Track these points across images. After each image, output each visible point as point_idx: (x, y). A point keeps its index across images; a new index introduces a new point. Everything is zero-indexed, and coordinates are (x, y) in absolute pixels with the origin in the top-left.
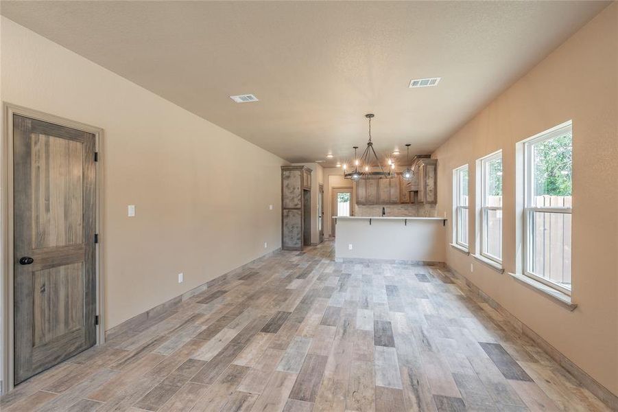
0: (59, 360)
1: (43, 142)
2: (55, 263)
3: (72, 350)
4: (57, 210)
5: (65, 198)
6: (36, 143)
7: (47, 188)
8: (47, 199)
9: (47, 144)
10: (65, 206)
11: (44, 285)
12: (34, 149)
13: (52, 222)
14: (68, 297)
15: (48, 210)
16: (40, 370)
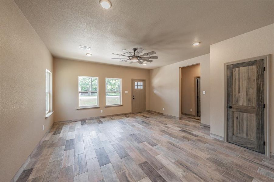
0: (243, 146)
1: (238, 70)
2: (241, 111)
3: (249, 147)
4: (243, 93)
5: (247, 89)
6: (235, 72)
7: (239, 85)
8: (239, 89)
9: (239, 71)
10: (247, 91)
11: (238, 117)
12: (234, 73)
13: (241, 97)
14: (248, 125)
15: (239, 92)
16: (235, 143)
